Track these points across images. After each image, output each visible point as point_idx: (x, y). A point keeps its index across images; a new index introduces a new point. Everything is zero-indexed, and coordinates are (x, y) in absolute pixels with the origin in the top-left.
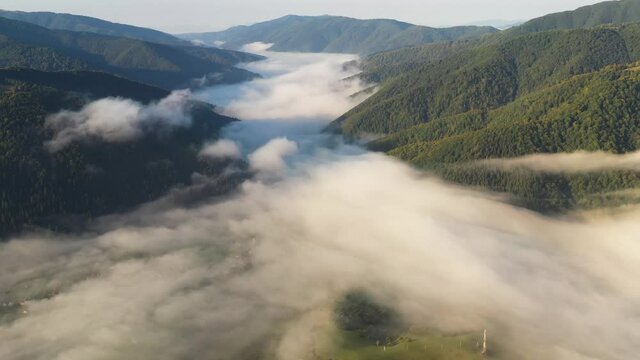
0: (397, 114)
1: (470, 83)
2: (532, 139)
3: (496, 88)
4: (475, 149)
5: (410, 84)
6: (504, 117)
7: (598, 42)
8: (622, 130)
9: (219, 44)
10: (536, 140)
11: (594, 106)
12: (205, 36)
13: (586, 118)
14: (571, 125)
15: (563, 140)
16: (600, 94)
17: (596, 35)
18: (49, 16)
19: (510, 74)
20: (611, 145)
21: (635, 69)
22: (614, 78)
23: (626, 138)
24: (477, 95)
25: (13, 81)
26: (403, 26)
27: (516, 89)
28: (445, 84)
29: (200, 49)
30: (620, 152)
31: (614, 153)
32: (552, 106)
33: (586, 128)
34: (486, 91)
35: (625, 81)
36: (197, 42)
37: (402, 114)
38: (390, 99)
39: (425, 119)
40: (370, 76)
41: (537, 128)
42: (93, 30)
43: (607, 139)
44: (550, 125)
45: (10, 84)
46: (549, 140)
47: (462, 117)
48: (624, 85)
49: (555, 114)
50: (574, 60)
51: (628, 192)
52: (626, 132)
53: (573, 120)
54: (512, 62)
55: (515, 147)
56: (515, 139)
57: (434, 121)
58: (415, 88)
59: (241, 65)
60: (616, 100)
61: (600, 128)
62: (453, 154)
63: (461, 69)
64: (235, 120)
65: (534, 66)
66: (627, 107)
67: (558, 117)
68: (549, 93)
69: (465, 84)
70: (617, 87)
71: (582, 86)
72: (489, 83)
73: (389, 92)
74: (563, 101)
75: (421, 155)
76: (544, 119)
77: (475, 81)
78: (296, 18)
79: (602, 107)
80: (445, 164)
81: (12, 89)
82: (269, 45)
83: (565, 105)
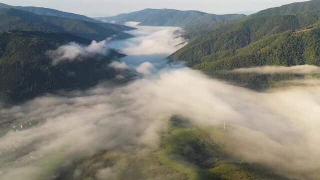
0: (197, 52)
1: (229, 39)
2: (253, 60)
3: (241, 41)
4: (229, 64)
5: (203, 39)
6: (242, 52)
7: (286, 20)
8: (290, 57)
9: (113, 22)
10: (254, 61)
11: (279, 47)
12: (106, 18)
13: (275, 52)
14: (269, 55)
15: (265, 61)
16: (282, 42)
17: (285, 18)
18: (34, 8)
19: (247, 34)
20: (285, 63)
21: (298, 32)
22: (289, 36)
23: (292, 60)
24: (232, 44)
25: (33, 36)
26: (203, 14)
27: (250, 41)
28: (219, 39)
29: (106, 24)
30: (289, 66)
31: (286, 66)
32: (262, 47)
33: (275, 56)
34: (236, 42)
35: (293, 37)
36: (105, 21)
37: (199, 52)
38: (194, 46)
39: (209, 53)
40: (186, 36)
41: (255, 56)
42: (55, 15)
43: (284, 60)
44: (260, 54)
45: (32, 37)
46: (260, 61)
47: (224, 52)
48: (292, 38)
49: (263, 50)
50: (275, 29)
51: (291, 81)
52: (292, 58)
53: (270, 53)
54: (248, 29)
55: (245, 64)
56: (245, 60)
57: (213, 54)
58: (206, 40)
59: (126, 32)
60: (288, 44)
61: (281, 56)
62: (220, 66)
63: (226, 33)
64: (126, 55)
65: (258, 31)
66: (293, 47)
67: (264, 52)
68: (261, 42)
69: (227, 39)
70: (289, 39)
71: (275, 39)
72: (238, 38)
73: (194, 43)
74: (267, 45)
75: (206, 67)
76: (258, 53)
77: (232, 37)
78: (151, 10)
79: (282, 47)
80: (216, 71)
81: (34, 39)
82: (139, 23)
83: (268, 47)
